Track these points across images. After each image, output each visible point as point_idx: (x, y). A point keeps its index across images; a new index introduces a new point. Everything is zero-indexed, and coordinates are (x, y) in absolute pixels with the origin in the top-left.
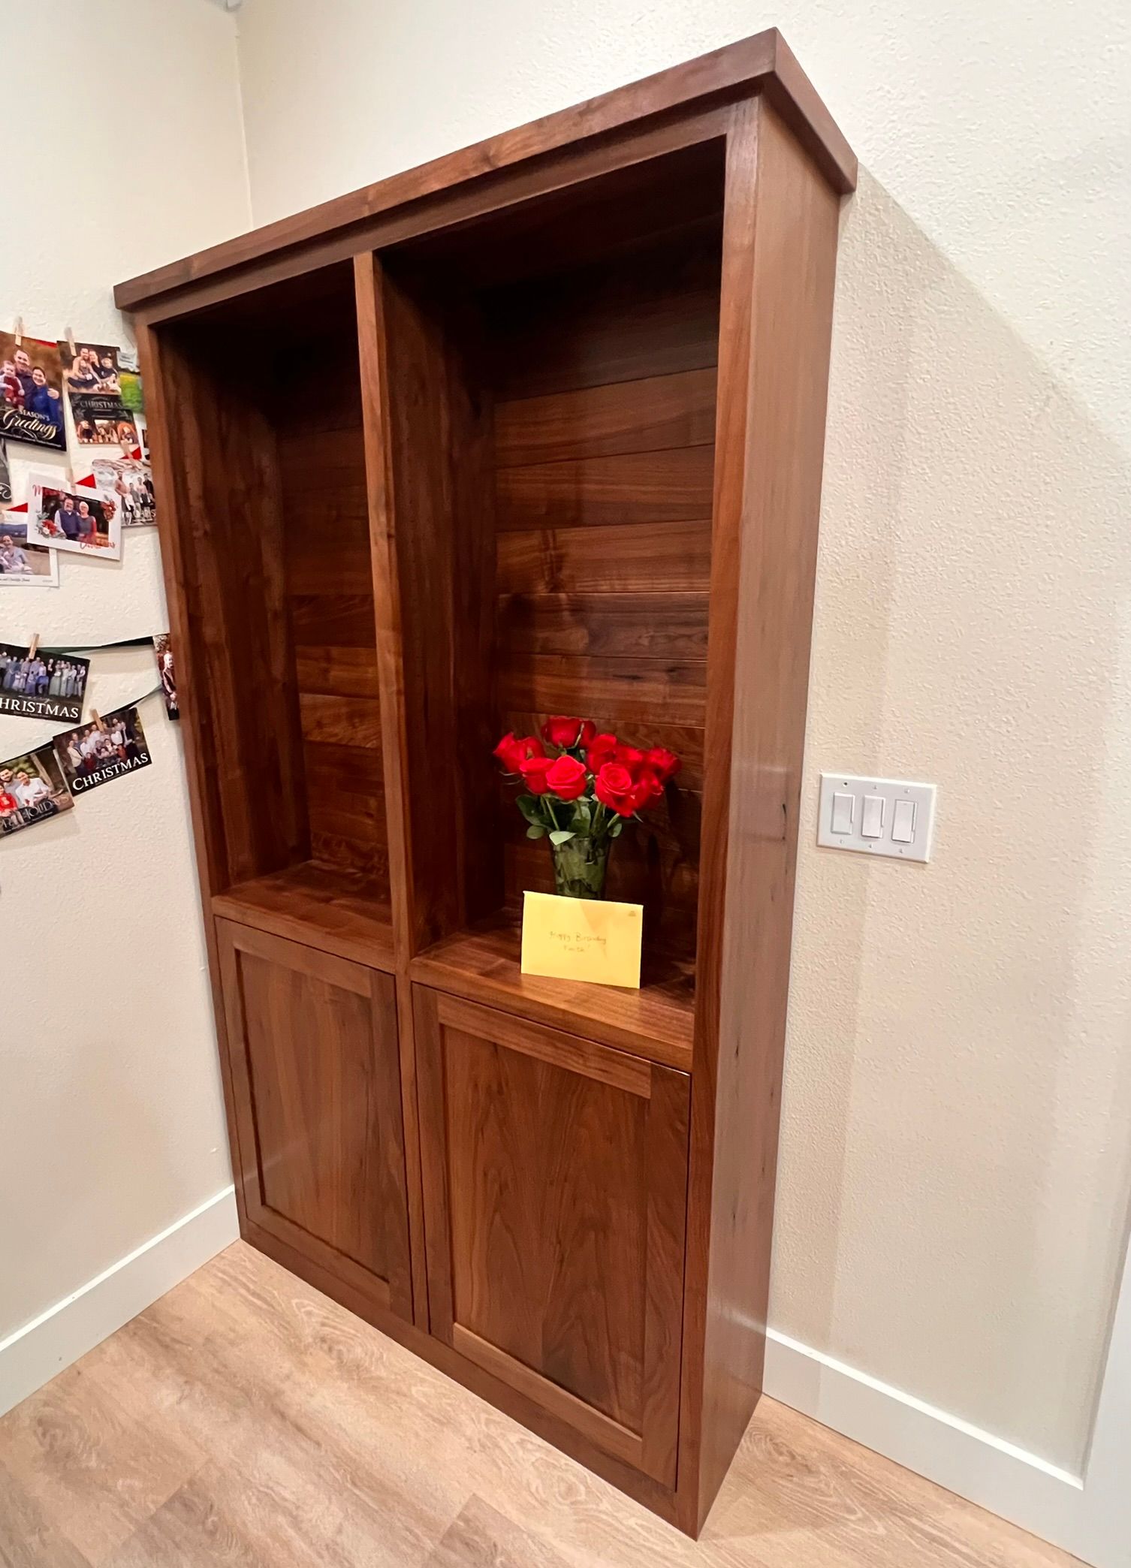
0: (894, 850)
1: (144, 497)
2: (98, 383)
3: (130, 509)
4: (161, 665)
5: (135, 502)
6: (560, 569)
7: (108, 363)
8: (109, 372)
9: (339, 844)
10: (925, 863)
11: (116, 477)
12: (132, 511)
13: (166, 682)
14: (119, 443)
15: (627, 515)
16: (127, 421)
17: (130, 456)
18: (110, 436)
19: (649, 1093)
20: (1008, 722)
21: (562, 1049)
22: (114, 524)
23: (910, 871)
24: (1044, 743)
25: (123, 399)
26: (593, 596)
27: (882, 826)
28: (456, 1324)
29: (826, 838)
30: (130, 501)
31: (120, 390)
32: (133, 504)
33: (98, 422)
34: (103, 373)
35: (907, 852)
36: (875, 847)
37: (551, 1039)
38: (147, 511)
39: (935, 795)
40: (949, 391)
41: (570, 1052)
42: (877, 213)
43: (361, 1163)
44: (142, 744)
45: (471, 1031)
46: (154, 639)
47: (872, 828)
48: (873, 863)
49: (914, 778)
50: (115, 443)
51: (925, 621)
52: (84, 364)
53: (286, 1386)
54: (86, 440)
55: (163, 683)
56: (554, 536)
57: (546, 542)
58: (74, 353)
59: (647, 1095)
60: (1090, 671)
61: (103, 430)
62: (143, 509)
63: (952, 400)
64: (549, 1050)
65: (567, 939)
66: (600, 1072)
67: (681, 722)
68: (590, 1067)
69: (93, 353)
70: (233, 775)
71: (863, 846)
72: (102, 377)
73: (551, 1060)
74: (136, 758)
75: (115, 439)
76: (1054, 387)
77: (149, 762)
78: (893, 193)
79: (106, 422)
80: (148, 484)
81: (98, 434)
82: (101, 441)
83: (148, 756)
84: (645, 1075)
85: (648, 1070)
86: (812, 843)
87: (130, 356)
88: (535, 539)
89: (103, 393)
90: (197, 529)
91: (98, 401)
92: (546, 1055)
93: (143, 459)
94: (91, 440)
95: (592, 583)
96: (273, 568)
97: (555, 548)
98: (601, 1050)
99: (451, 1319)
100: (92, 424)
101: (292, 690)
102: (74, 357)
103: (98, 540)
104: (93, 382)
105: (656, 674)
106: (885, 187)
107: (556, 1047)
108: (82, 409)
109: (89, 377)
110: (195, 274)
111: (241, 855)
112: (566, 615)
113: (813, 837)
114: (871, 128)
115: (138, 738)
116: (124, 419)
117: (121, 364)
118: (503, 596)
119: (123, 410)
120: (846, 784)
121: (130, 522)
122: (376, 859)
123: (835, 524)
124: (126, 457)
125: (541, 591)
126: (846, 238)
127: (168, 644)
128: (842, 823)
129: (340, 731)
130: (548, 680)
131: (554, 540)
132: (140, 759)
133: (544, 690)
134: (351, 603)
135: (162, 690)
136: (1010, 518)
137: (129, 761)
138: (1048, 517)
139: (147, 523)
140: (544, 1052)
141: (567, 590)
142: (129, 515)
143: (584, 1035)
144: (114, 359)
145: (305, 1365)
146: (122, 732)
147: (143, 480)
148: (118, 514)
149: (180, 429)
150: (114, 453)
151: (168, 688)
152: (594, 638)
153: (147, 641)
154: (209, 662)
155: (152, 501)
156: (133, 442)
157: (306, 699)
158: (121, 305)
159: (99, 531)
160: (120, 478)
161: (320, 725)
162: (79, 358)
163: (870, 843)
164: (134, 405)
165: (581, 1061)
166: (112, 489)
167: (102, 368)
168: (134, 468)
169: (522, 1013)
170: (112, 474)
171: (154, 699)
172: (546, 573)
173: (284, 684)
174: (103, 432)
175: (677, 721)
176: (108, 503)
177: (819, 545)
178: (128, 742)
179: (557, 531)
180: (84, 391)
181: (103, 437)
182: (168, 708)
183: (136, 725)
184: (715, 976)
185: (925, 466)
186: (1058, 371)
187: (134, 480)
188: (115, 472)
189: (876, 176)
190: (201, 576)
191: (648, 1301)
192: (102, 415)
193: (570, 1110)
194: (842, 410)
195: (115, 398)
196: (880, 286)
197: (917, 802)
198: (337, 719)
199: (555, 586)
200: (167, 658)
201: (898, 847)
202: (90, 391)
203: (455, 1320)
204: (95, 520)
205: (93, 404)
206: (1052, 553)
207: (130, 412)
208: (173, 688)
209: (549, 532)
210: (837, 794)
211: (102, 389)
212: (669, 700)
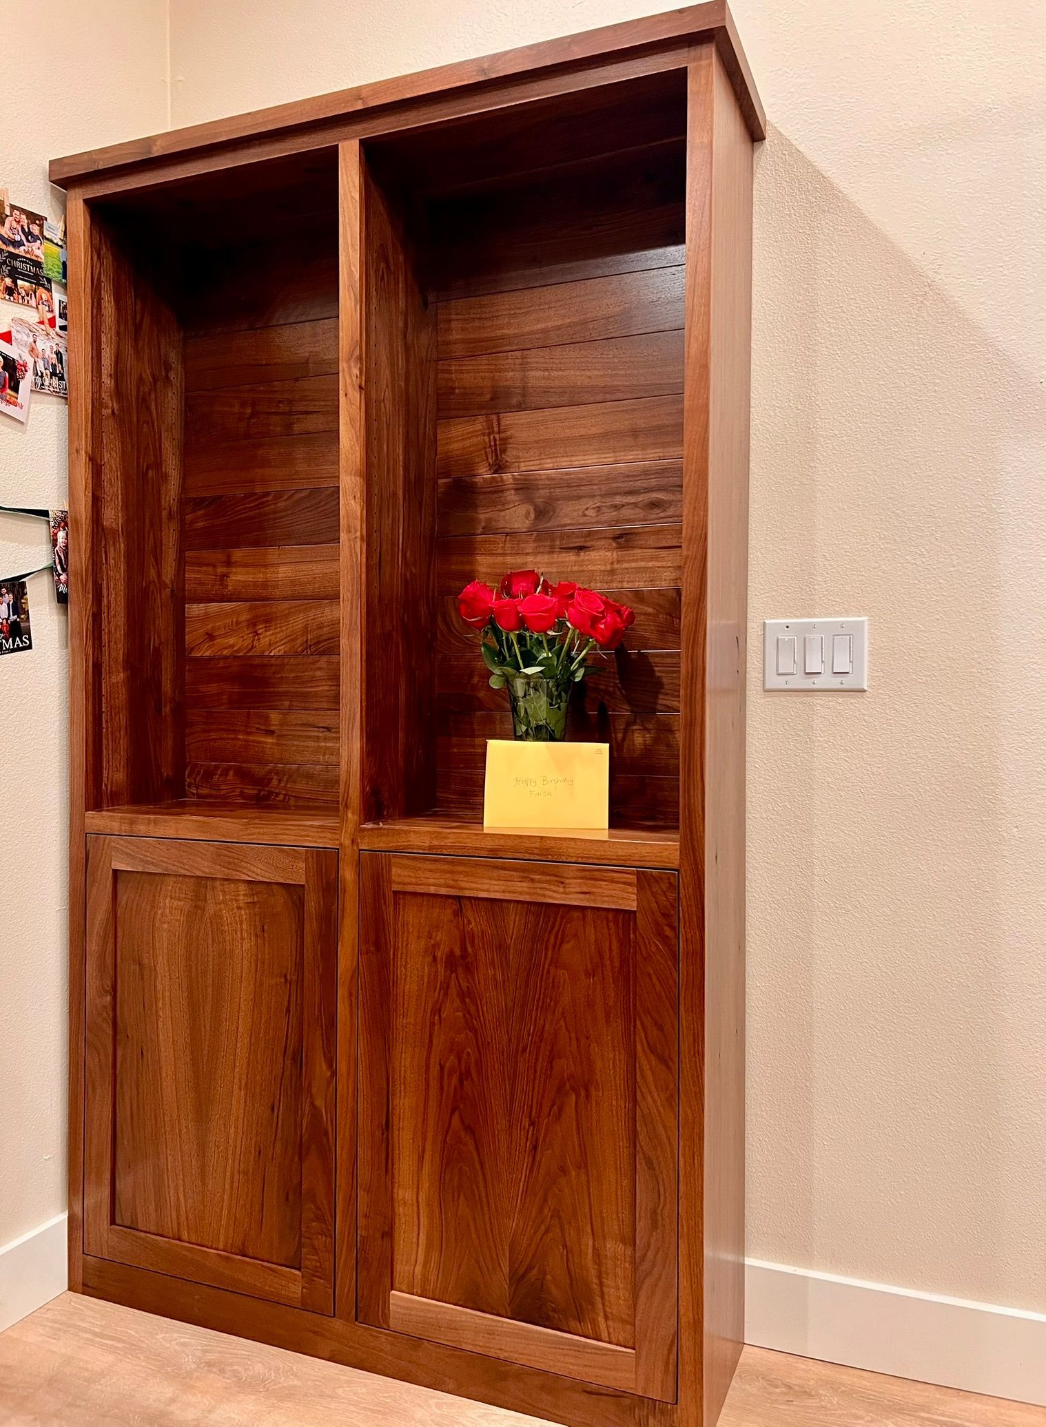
0: (835, 683)
1: (54, 366)
2: (24, 245)
3: (40, 374)
4: (54, 542)
5: (46, 369)
6: (504, 451)
7: (35, 229)
8: (36, 238)
9: (225, 773)
10: (865, 691)
11: (31, 340)
12: (42, 376)
13: (57, 561)
14: (37, 308)
15: (573, 398)
16: (47, 289)
17: (46, 321)
18: (29, 298)
19: (635, 904)
20: (922, 555)
21: (539, 882)
22: (26, 384)
23: (852, 700)
24: (952, 569)
25: (44, 266)
26: (540, 475)
27: (822, 662)
28: (393, 1292)
29: (774, 682)
30: (41, 367)
31: (43, 257)
32: (43, 370)
33: (19, 282)
34: (30, 237)
35: (848, 683)
36: (819, 683)
37: (526, 873)
38: (55, 380)
39: (866, 624)
40: (850, 289)
41: (547, 882)
42: (783, 157)
43: (273, 1109)
44: (27, 624)
45: (432, 890)
46: (50, 513)
47: (814, 665)
48: (819, 700)
49: (847, 613)
50: (32, 307)
51: (845, 474)
52: (14, 224)
53: (173, 1408)
54: (7, 297)
55: (55, 561)
56: (499, 420)
57: (490, 427)
58: (8, 212)
59: (633, 906)
60: (980, 504)
61: (23, 292)
62: (51, 378)
63: (852, 296)
64: (524, 886)
65: (533, 784)
66: (582, 896)
67: (630, 585)
68: (571, 893)
69: (24, 217)
70: (116, 678)
71: (807, 684)
72: (28, 241)
73: (527, 898)
74: (18, 639)
75: (33, 303)
76: (930, 286)
77: (30, 647)
78: (794, 142)
79: (27, 284)
80: (58, 353)
81: (19, 294)
82: (20, 301)
83: (30, 639)
84: (629, 884)
85: (633, 878)
86: (760, 689)
87: (54, 228)
88: (479, 424)
89: (28, 256)
90: (107, 407)
91: (23, 262)
92: (520, 893)
93: (57, 329)
94: (12, 298)
95: (538, 462)
96: (172, 466)
97: (499, 432)
98: (584, 870)
99: (389, 1286)
100: (15, 282)
101: (180, 599)
102: (7, 216)
103: (8, 397)
104: (20, 244)
105: (602, 543)
106: (789, 138)
107: (532, 880)
108: (7, 266)
109: (17, 238)
110: (157, 151)
111: (116, 774)
112: (511, 496)
113: (760, 684)
114: (774, 95)
115: (22, 616)
116: (43, 286)
117: (46, 233)
118: (441, 481)
119: (43, 277)
120: (788, 627)
121: (39, 388)
122: (275, 782)
123: (764, 398)
124: (42, 323)
125: (483, 474)
126: (760, 174)
127: (63, 521)
128: (786, 665)
129: (235, 642)
130: (490, 560)
131: (499, 424)
132: (22, 641)
133: (485, 570)
134: (265, 499)
135: (51, 569)
136: (906, 386)
137: (10, 640)
138: (935, 384)
139: (54, 393)
140: (518, 889)
141: (512, 470)
142: (39, 381)
143: (564, 859)
144: (41, 226)
145: (193, 1387)
146: (8, 604)
147: (55, 350)
148: (29, 376)
149: (99, 307)
150: (31, 316)
151: (59, 568)
152: (542, 513)
153: (44, 513)
154: (105, 547)
155: (60, 373)
156: (49, 311)
157: (194, 610)
158: (53, 179)
159: (11, 388)
160: (35, 342)
161: (211, 637)
162: (11, 218)
163: (812, 680)
164: (53, 275)
165: (561, 890)
166: (26, 351)
167: (30, 233)
168: (48, 334)
169: (494, 853)
170: (28, 336)
171: (43, 576)
172: (490, 456)
173: (172, 591)
174: (23, 294)
175: (625, 585)
176: (21, 362)
177: (751, 416)
178: (13, 618)
179: (502, 415)
180: (11, 249)
181: (23, 298)
182: (58, 589)
183: (23, 601)
184: (699, 764)
185: (835, 348)
186: (930, 273)
187: (47, 345)
188: (31, 334)
189: (781, 130)
190: (106, 456)
191: (639, 1157)
192: (26, 277)
193: (546, 953)
194: (764, 305)
195: (38, 264)
196: (789, 211)
197: (850, 635)
198: (233, 629)
199: (499, 467)
200: (61, 535)
201: (839, 679)
202: (17, 251)
203: (392, 1289)
204: (7, 374)
205: (18, 264)
206: (941, 411)
207: (49, 281)
208: (64, 570)
209: (494, 417)
210: (780, 637)
211: (27, 252)
212: (616, 566)
